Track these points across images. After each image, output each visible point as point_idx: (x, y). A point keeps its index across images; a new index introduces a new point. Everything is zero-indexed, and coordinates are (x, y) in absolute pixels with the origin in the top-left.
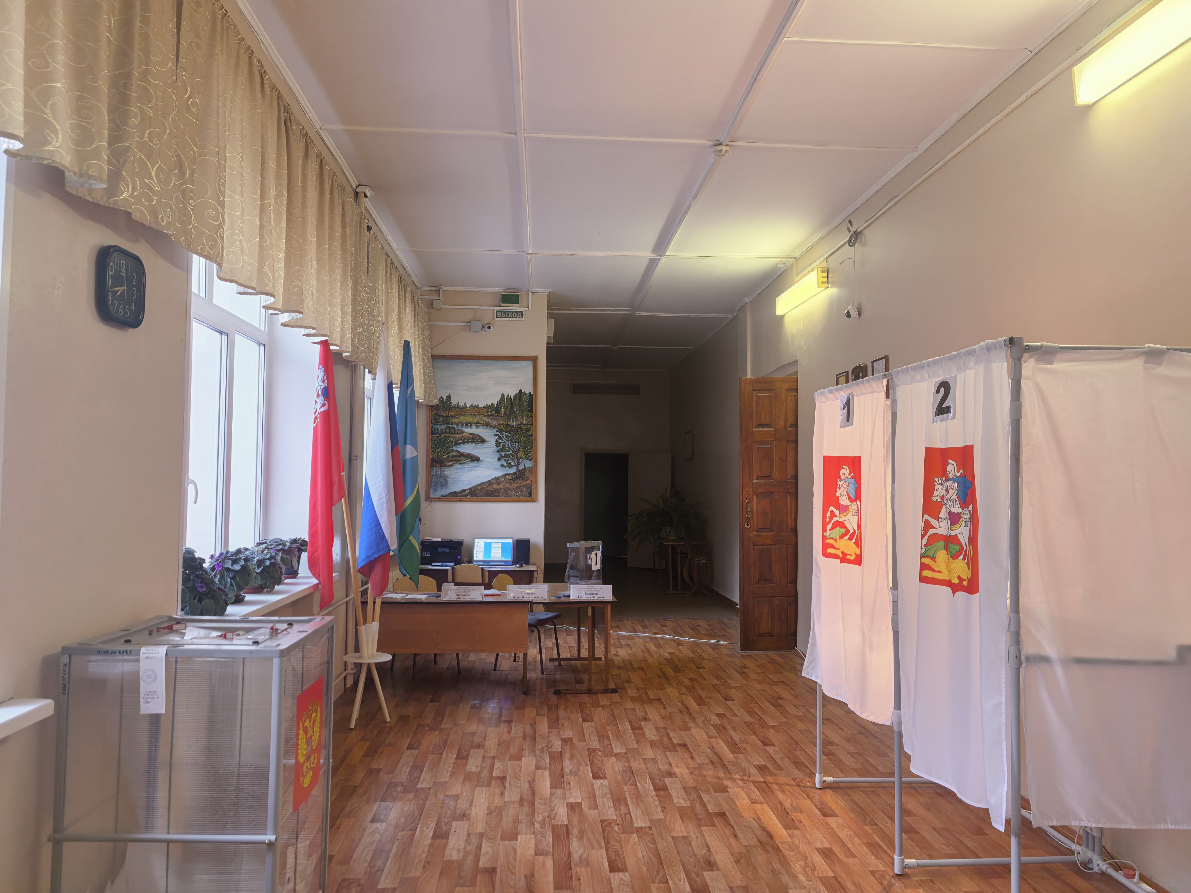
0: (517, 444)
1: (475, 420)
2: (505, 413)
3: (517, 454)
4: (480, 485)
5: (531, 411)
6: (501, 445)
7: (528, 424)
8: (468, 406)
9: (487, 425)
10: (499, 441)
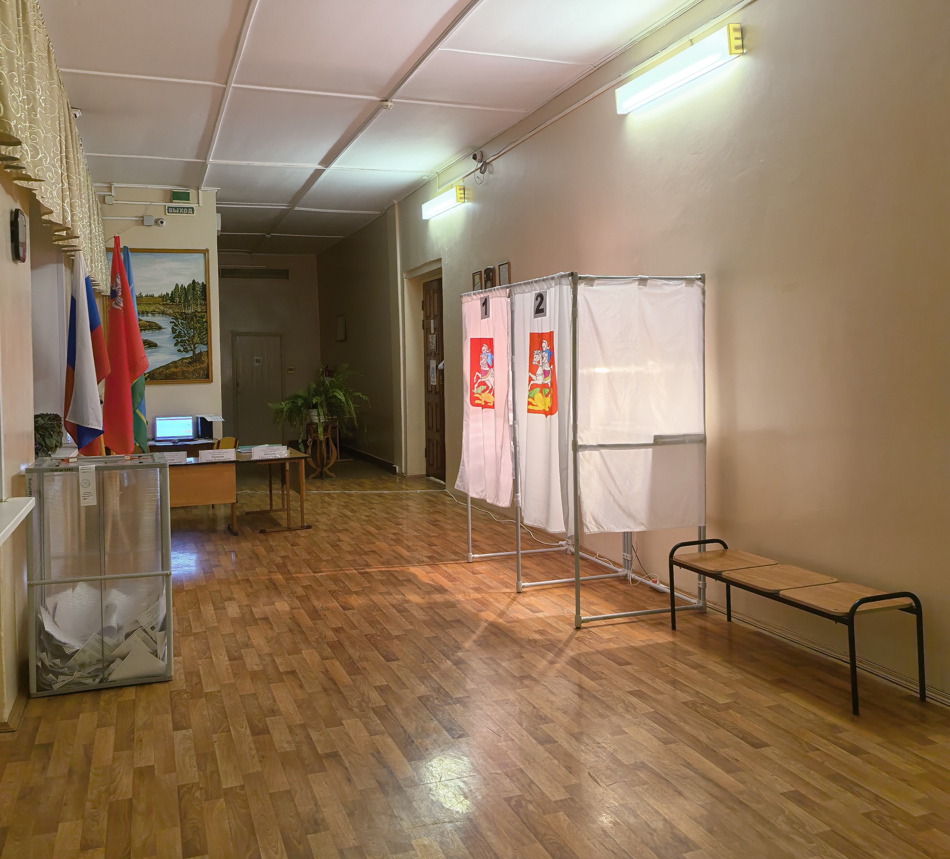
0: (192, 331)
1: (151, 308)
2: (179, 302)
3: (192, 340)
4: (159, 368)
5: (205, 299)
6: (177, 332)
7: (202, 312)
8: (144, 296)
9: (163, 313)
10: (175, 328)
